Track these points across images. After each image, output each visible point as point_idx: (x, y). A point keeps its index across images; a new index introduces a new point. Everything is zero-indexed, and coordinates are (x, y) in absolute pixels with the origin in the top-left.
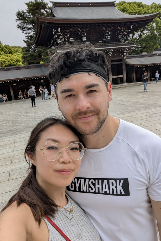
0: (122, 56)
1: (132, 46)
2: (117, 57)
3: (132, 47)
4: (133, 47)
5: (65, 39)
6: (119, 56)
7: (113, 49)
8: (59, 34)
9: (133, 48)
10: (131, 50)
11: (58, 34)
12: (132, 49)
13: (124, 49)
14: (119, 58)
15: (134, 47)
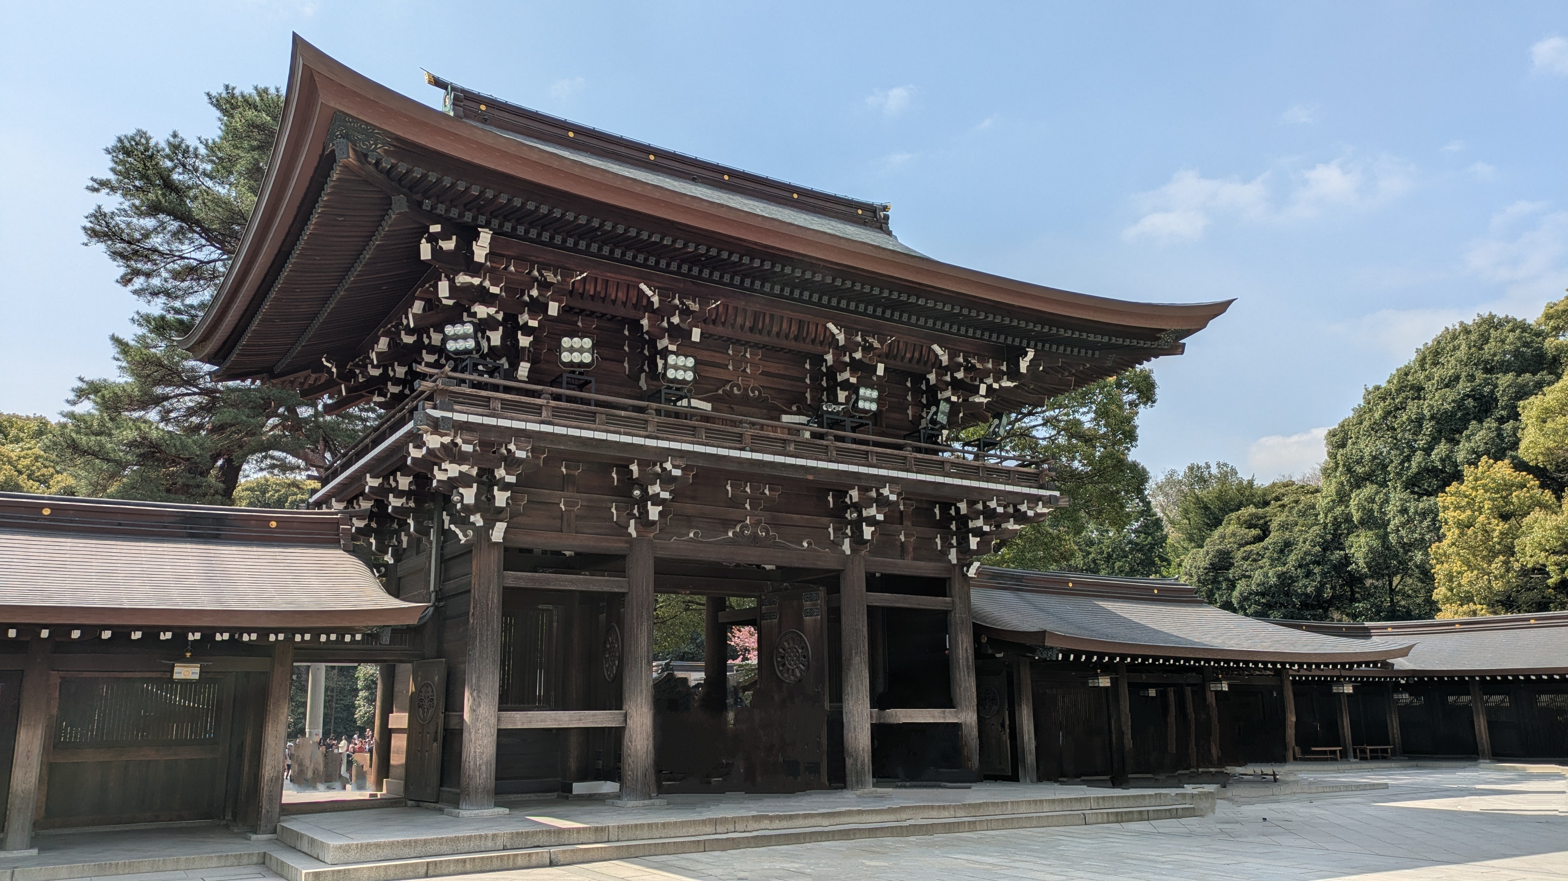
0: (944, 553)
1: (1034, 491)
2: (914, 559)
3: (1034, 500)
4: (1039, 498)
5: (510, 337)
6: (924, 549)
7: (898, 489)
8: (476, 281)
9: (1041, 509)
10: (1021, 517)
11: (462, 279)
12: (1031, 513)
13: (971, 503)
14: (926, 568)
15: (1048, 501)
